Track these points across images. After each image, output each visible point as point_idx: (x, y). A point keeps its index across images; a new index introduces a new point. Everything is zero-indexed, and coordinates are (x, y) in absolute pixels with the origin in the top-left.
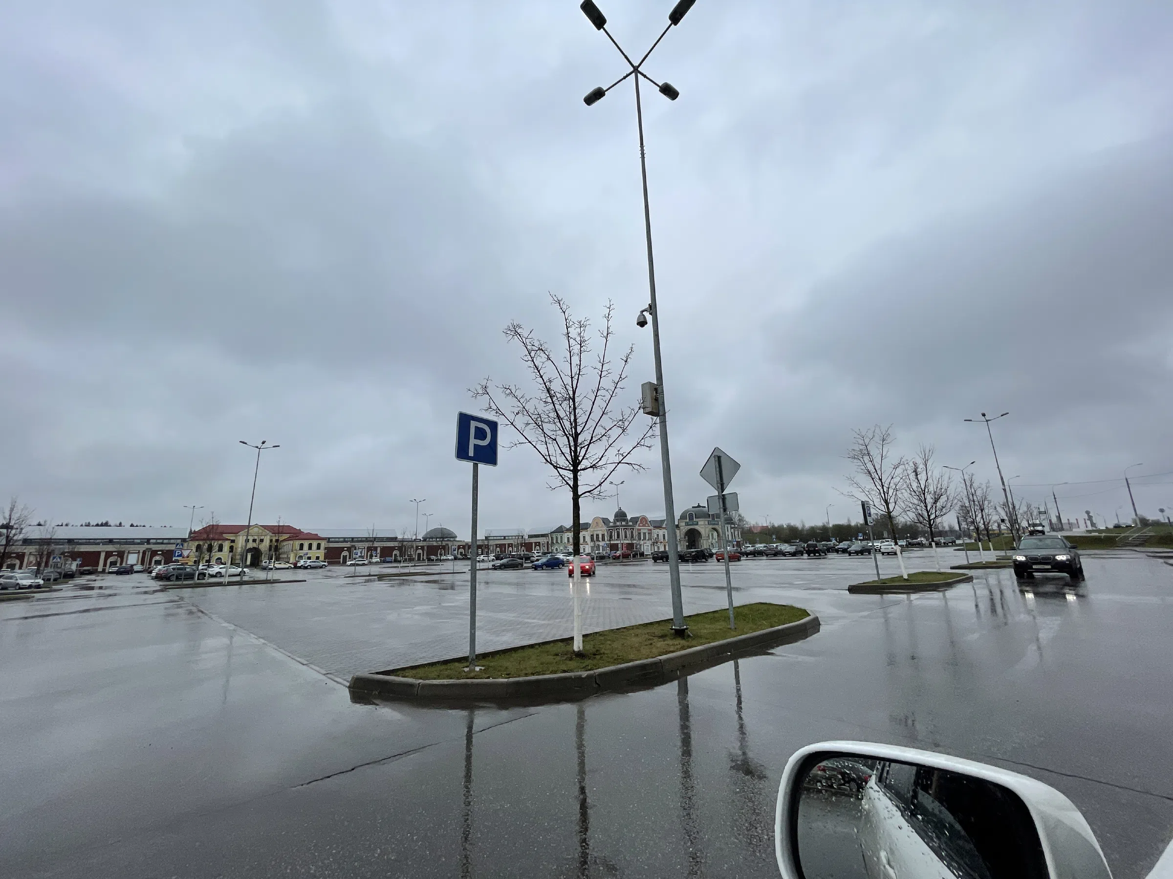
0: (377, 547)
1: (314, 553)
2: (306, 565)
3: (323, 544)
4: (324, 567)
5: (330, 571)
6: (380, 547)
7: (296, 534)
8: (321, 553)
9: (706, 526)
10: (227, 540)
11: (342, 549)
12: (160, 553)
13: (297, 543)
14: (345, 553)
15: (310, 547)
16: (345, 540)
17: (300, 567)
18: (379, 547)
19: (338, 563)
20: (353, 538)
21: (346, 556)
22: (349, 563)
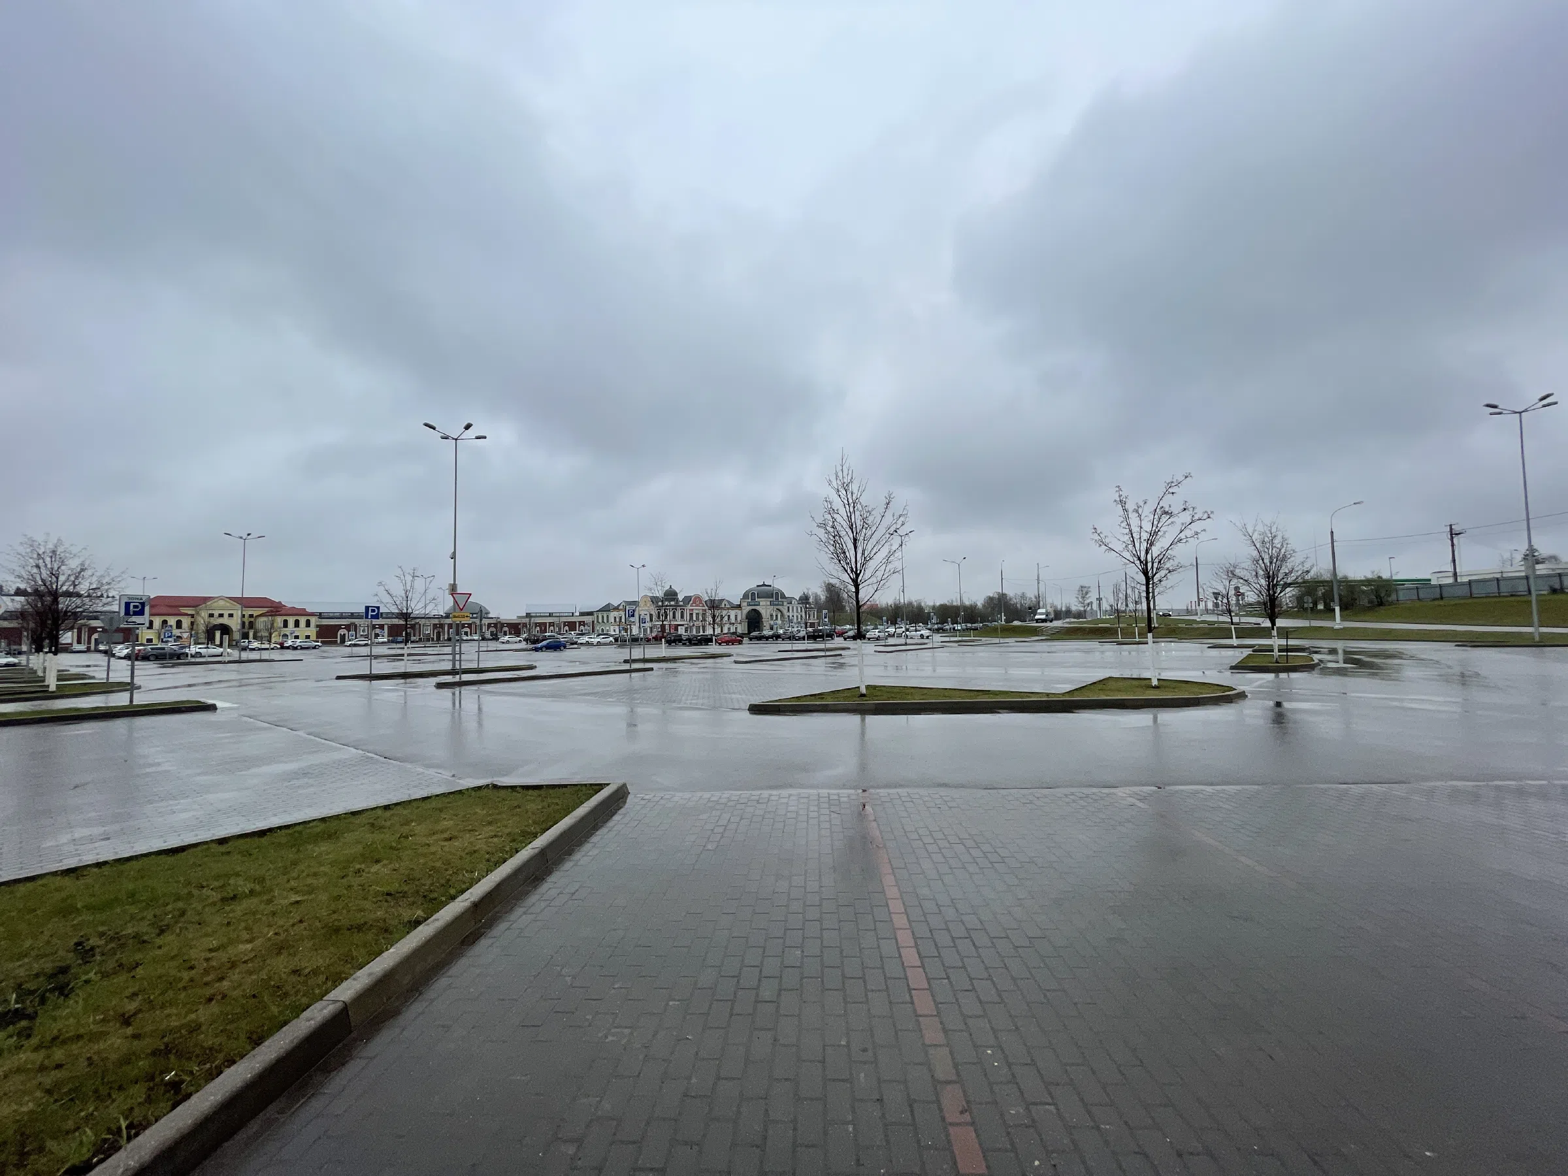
0: (384, 625)
1: (303, 631)
2: (295, 646)
3: (314, 621)
4: (317, 647)
5: (324, 652)
6: (388, 624)
7: (275, 609)
8: (312, 631)
9: (768, 607)
10: (187, 615)
11: (339, 627)
12: (101, 630)
13: (279, 621)
14: (341, 632)
15: (297, 624)
16: (342, 616)
17: (288, 648)
18: (386, 624)
19: (335, 643)
20: (352, 613)
21: (344, 634)
22: (348, 643)
